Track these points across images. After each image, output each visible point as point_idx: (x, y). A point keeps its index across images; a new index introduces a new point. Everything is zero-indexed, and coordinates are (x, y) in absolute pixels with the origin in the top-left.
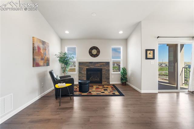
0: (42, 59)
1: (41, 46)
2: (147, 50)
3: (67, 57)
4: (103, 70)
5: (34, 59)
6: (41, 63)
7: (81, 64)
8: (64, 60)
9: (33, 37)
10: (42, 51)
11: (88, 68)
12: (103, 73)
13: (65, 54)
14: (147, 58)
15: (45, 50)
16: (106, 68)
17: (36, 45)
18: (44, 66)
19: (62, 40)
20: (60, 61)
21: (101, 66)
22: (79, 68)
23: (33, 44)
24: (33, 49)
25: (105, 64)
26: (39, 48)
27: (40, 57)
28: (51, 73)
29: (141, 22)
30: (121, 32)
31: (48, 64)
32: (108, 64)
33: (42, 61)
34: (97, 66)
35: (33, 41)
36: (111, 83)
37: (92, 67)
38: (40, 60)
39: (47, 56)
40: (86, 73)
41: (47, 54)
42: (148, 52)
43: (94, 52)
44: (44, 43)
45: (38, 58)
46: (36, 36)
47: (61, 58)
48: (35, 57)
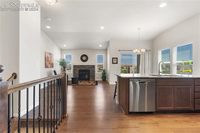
0: (50, 64)
1: (49, 56)
2: (113, 58)
3: (65, 62)
4: (90, 71)
5: (45, 64)
6: (49, 66)
7: (74, 66)
8: (63, 64)
9: (45, 52)
10: (49, 59)
11: (79, 69)
12: (90, 73)
13: (64, 60)
14: (113, 63)
15: (51, 58)
16: (92, 69)
17: (46, 56)
18: (50, 67)
19: (62, 50)
20: (60, 64)
21: (88, 68)
22: (74, 69)
23: (45, 55)
24: (45, 58)
25: (91, 66)
26: (48, 58)
27: (48, 62)
28: (55, 72)
29: (109, 41)
30: (101, 46)
31: (53, 67)
32: (94, 66)
33: (50, 65)
34: (86, 68)
35: (45, 54)
36: (96, 80)
37: (83, 69)
38: (48, 64)
39: (52, 62)
40: (78, 73)
41: (52, 60)
42: (114, 59)
43: (84, 58)
44: (50, 54)
45: (47, 63)
46: (47, 51)
47: (61, 63)
48: (46, 63)
